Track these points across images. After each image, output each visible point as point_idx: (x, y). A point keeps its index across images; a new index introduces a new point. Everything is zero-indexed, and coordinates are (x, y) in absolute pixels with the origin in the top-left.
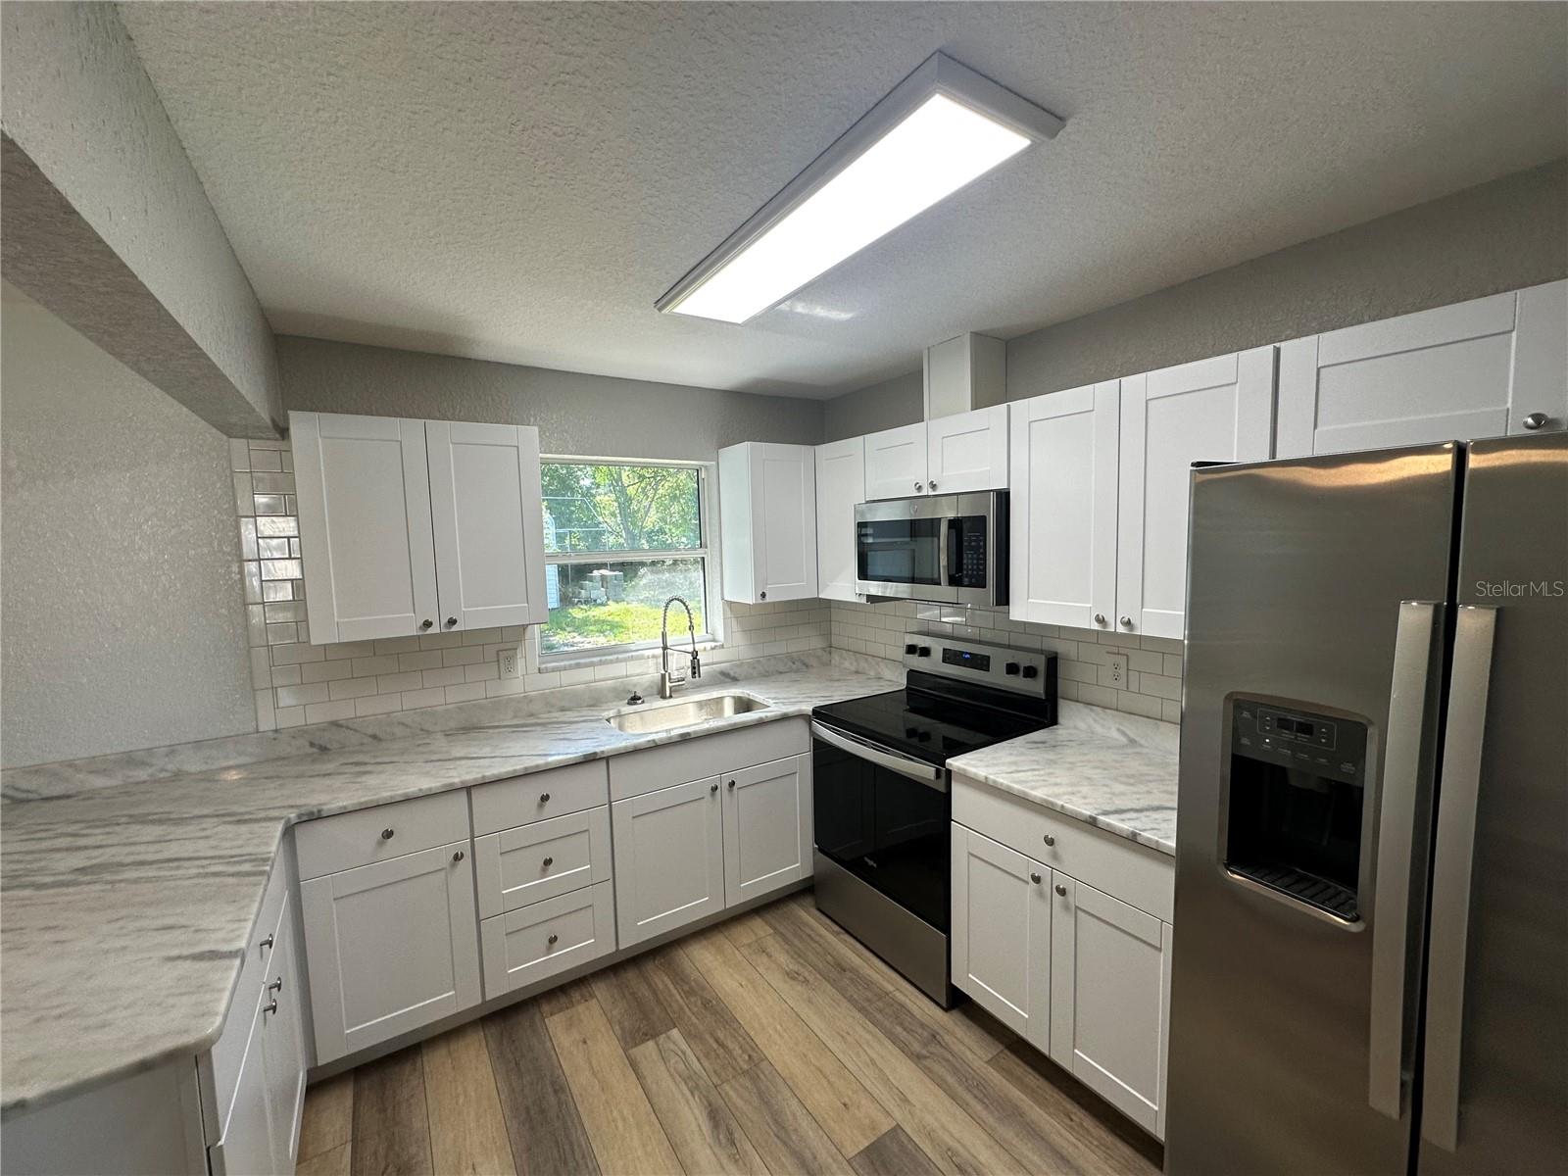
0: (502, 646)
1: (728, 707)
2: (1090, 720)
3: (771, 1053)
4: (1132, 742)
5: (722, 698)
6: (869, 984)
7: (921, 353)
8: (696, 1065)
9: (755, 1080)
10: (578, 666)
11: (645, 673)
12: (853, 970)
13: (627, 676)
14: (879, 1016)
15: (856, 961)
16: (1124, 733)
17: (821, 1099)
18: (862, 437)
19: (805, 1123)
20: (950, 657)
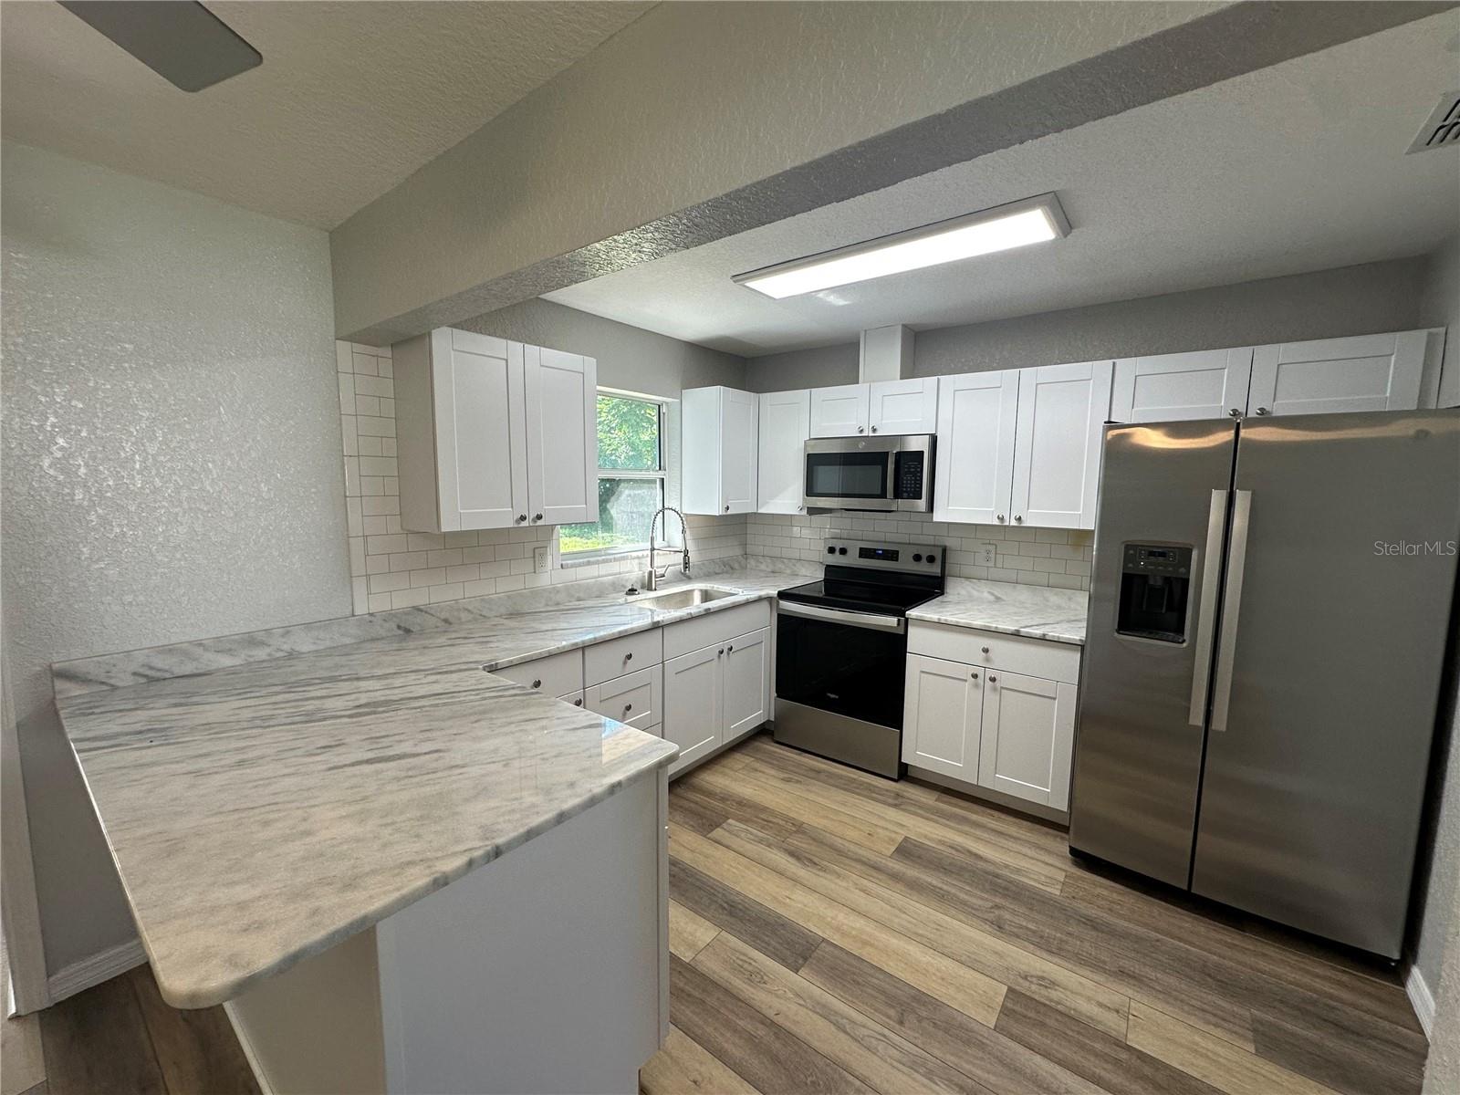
0: (536, 545)
1: (697, 597)
2: (969, 589)
3: (803, 819)
4: (998, 599)
5: (692, 591)
6: (841, 777)
7: (859, 335)
8: (760, 834)
9: (804, 833)
10: (589, 563)
11: (634, 572)
12: (824, 771)
13: (620, 573)
14: (858, 791)
15: (824, 766)
16: (993, 594)
17: (852, 834)
18: (808, 390)
19: (852, 847)
20: (864, 553)
